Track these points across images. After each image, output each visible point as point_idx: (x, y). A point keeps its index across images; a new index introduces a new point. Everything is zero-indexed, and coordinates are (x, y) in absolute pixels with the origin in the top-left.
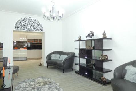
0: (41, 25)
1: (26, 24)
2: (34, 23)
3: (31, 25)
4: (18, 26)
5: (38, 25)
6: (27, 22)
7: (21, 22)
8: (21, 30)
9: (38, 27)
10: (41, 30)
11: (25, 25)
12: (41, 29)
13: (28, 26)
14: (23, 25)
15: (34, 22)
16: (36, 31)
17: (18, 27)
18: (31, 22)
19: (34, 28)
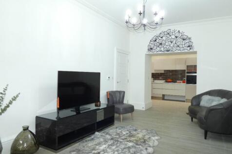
0: (190, 39)
1: (163, 42)
2: (176, 37)
3: (171, 42)
4: (152, 46)
5: (184, 40)
6: (164, 38)
7: (155, 41)
8: (155, 52)
9: (183, 43)
10: (188, 49)
11: (161, 44)
12: (189, 46)
13: (167, 44)
14: (158, 44)
15: (177, 35)
16: (179, 51)
17: (151, 49)
18: (170, 38)
19: (175, 45)
